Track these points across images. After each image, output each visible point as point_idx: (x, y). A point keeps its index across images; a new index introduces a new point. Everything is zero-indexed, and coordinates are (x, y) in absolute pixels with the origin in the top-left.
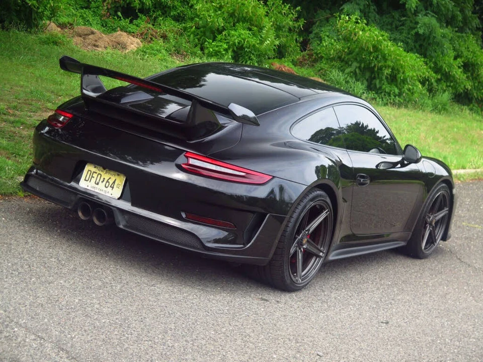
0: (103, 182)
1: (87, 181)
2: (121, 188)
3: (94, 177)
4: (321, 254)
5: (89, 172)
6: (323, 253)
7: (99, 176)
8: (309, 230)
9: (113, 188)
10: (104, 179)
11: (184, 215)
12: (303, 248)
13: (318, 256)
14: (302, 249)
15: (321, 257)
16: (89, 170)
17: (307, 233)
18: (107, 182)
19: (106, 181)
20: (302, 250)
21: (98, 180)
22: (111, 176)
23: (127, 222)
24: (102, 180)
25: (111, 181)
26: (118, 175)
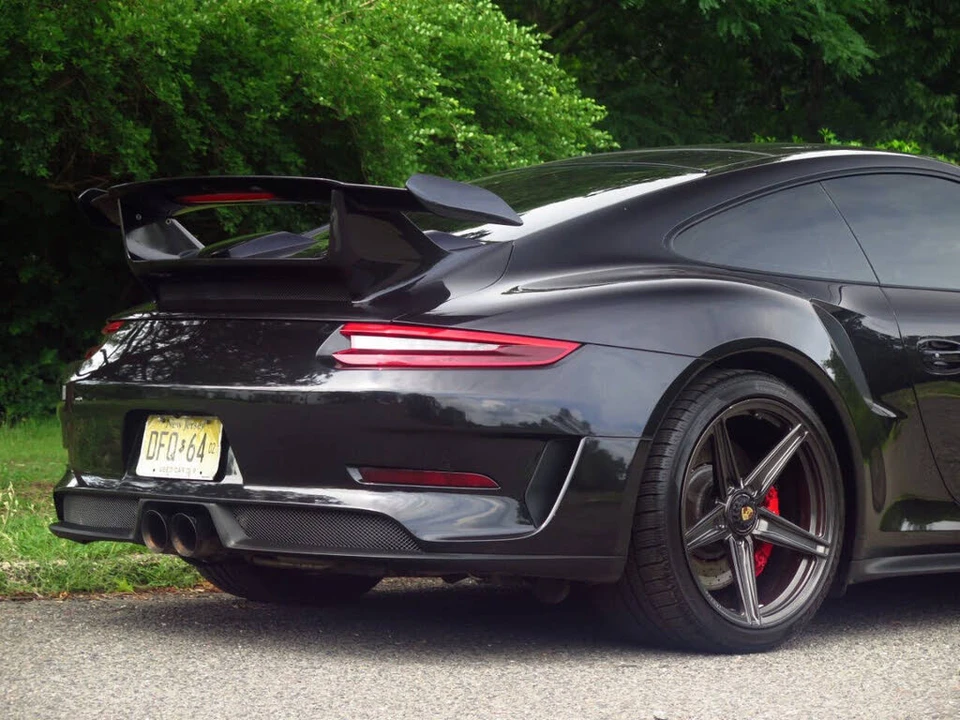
0: (180, 451)
1: (151, 458)
2: (218, 449)
3: (163, 445)
4: (820, 549)
5: (154, 436)
6: (826, 546)
7: (174, 437)
8: (756, 484)
9: (202, 456)
10: (184, 441)
11: (356, 476)
12: (753, 536)
13: (812, 557)
14: (748, 538)
15: (821, 557)
16: (153, 433)
17: (754, 494)
18: (191, 446)
19: (187, 445)
20: (751, 543)
21: (172, 451)
22: (196, 431)
23: (246, 532)
24: (179, 446)
25: (197, 443)
26: (209, 422)
